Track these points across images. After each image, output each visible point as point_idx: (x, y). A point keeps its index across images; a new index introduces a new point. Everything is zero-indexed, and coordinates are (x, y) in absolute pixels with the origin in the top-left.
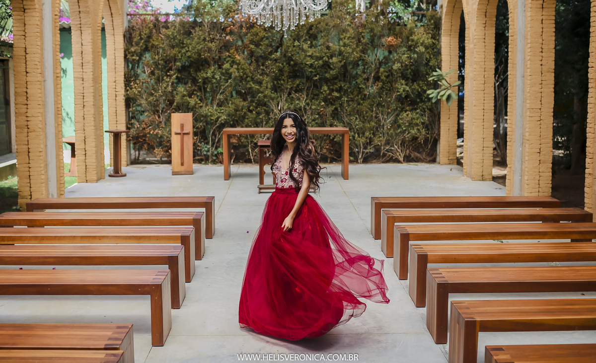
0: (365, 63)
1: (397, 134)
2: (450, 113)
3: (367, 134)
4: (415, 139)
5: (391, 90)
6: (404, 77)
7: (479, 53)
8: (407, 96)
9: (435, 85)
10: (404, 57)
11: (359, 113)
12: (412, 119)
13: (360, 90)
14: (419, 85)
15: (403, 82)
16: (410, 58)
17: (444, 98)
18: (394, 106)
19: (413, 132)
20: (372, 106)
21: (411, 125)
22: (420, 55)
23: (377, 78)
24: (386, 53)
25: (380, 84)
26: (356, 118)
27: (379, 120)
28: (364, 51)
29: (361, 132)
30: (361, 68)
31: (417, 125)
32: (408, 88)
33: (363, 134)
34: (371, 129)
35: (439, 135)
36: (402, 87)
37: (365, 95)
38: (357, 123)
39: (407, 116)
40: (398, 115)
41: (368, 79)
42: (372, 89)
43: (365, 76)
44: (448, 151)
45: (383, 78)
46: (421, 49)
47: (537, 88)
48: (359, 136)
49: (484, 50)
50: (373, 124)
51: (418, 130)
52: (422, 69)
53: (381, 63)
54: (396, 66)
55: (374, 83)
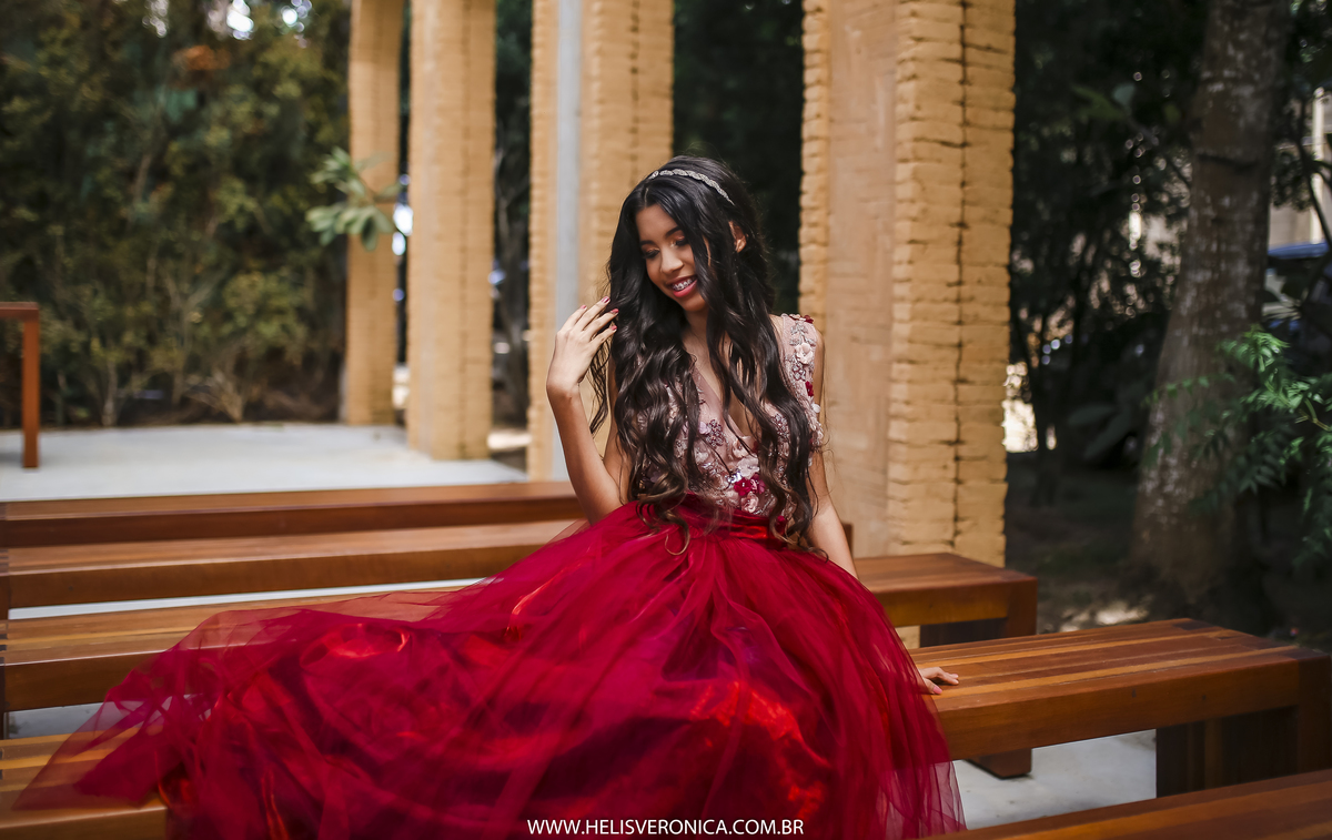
0: (124, 126)
1: (222, 341)
3: (128, 338)
4: (275, 353)
5: (202, 208)
6: (239, 169)
8: (253, 229)
9: (333, 196)
10: (242, 111)
11: (106, 276)
12: (267, 296)
13: (106, 207)
14: (285, 197)
15: (238, 185)
16: (258, 115)
17: (356, 230)
18: (209, 257)
19: (269, 330)
20: (144, 255)
21: (262, 311)
22: (288, 106)
23: (160, 174)
24: (189, 100)
25: (167, 190)
26: (96, 293)
27: (167, 300)
28: (121, 87)
29: (110, 332)
30: (111, 140)
31: (280, 312)
32: (251, 205)
33: (117, 337)
34: (143, 321)
35: (343, 342)
36: (234, 199)
37: (123, 222)
38: (97, 305)
39: (250, 286)
40: (222, 285)
41: (131, 175)
42: (145, 206)
43: (121, 164)
44: (371, 389)
45: (177, 170)
46: (290, 89)
48: (104, 343)
50: (147, 308)
51: (284, 328)
52: (296, 152)
53: (175, 132)
54: (216, 137)
55: (151, 188)
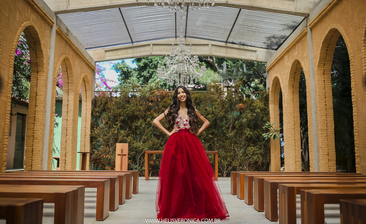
0: (227, 119)
1: (246, 160)
2: (276, 147)
3: (228, 159)
4: (256, 162)
5: (242, 134)
6: (249, 126)
7: (290, 108)
8: (251, 138)
9: (267, 131)
10: (249, 115)
11: (224, 147)
12: (254, 151)
13: (224, 134)
14: (257, 131)
15: (249, 129)
16: (252, 116)
17: (272, 137)
18: (243, 143)
19: (255, 157)
20: (231, 143)
21: (253, 154)
22: (258, 114)
23: (234, 128)
24: (239, 114)
25: (235, 131)
26: (222, 151)
27: (235, 152)
28: (226, 112)
29: (225, 158)
30: (224, 122)
31: (257, 154)
32: (251, 133)
33: (226, 159)
34: (230, 156)
35: (270, 160)
36: (248, 132)
37: (227, 137)
38: (223, 153)
39: (251, 149)
40: (246, 149)
41: (228, 128)
42: (231, 134)
43: (227, 126)
44: (275, 169)
45: (237, 127)
46: (258, 110)
47: (324, 118)
48: (224, 161)
49: (293, 106)
50: (232, 153)
51: (258, 157)
52: (259, 122)
53: (236, 120)
54: (244, 120)
55: (232, 130)
